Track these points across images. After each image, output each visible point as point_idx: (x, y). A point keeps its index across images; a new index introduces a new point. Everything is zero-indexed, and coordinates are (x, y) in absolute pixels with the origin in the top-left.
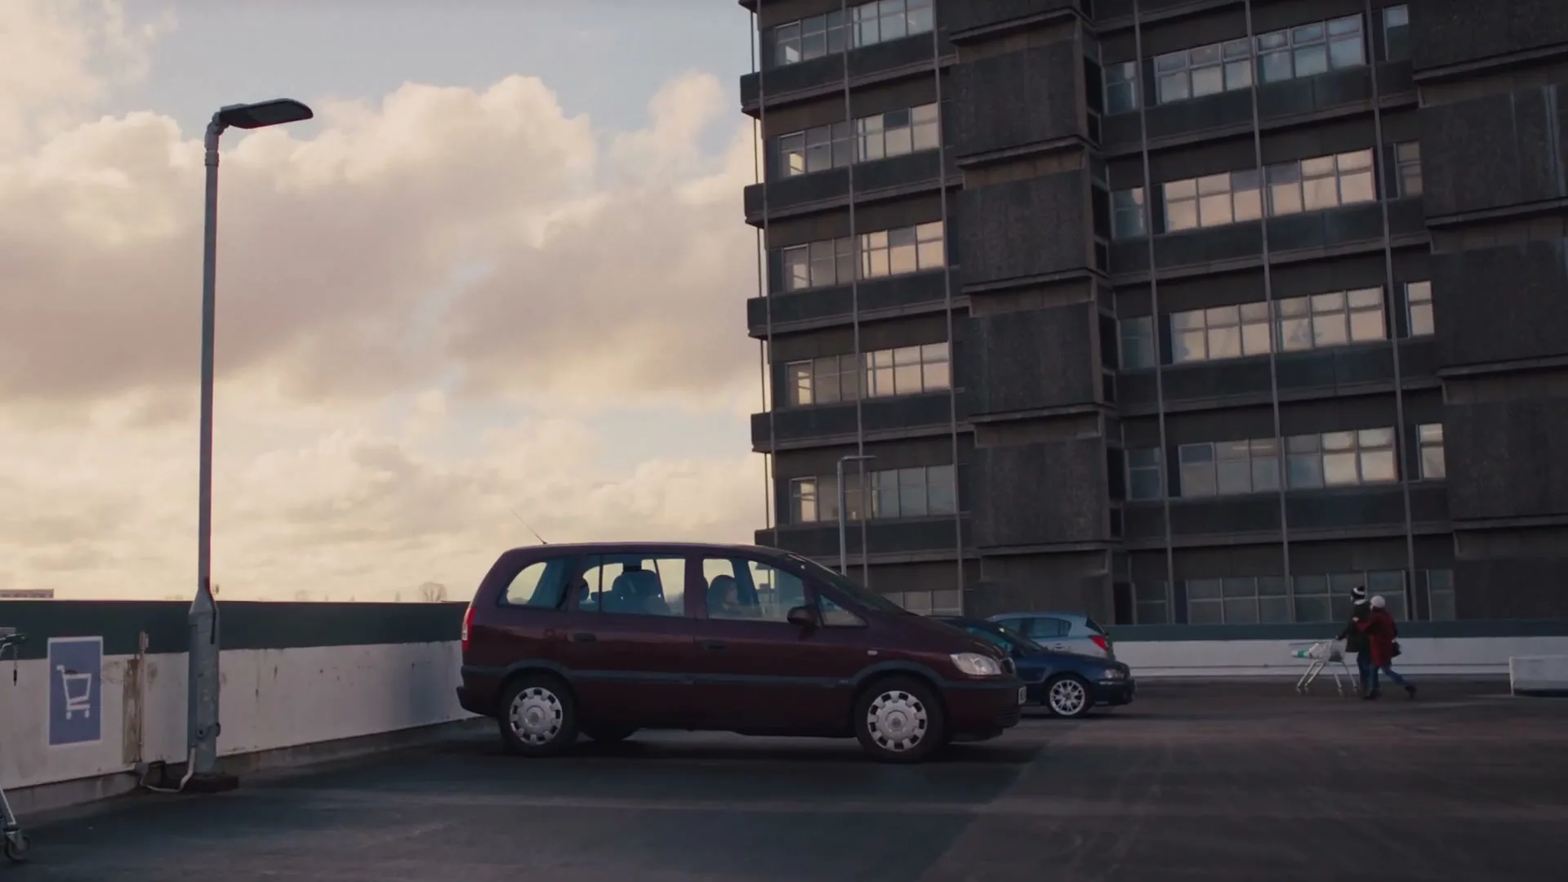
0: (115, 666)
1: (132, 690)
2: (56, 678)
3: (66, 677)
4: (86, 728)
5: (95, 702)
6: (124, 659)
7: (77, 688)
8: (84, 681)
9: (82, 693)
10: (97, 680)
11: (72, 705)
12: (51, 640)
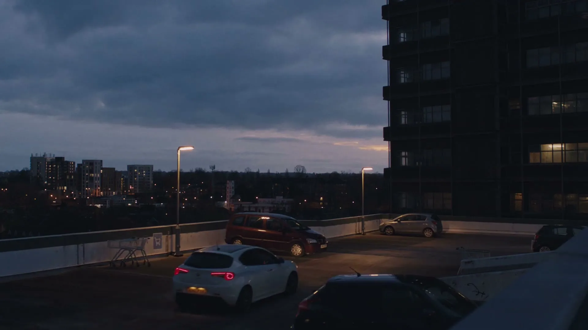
0: (164, 237)
1: (167, 240)
2: (154, 240)
3: (156, 239)
4: (160, 247)
5: (161, 243)
6: (165, 236)
7: (158, 241)
8: (159, 240)
9: (159, 241)
10: (161, 239)
11: (157, 243)
12: (154, 234)
